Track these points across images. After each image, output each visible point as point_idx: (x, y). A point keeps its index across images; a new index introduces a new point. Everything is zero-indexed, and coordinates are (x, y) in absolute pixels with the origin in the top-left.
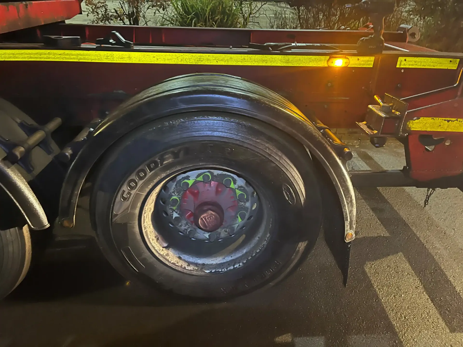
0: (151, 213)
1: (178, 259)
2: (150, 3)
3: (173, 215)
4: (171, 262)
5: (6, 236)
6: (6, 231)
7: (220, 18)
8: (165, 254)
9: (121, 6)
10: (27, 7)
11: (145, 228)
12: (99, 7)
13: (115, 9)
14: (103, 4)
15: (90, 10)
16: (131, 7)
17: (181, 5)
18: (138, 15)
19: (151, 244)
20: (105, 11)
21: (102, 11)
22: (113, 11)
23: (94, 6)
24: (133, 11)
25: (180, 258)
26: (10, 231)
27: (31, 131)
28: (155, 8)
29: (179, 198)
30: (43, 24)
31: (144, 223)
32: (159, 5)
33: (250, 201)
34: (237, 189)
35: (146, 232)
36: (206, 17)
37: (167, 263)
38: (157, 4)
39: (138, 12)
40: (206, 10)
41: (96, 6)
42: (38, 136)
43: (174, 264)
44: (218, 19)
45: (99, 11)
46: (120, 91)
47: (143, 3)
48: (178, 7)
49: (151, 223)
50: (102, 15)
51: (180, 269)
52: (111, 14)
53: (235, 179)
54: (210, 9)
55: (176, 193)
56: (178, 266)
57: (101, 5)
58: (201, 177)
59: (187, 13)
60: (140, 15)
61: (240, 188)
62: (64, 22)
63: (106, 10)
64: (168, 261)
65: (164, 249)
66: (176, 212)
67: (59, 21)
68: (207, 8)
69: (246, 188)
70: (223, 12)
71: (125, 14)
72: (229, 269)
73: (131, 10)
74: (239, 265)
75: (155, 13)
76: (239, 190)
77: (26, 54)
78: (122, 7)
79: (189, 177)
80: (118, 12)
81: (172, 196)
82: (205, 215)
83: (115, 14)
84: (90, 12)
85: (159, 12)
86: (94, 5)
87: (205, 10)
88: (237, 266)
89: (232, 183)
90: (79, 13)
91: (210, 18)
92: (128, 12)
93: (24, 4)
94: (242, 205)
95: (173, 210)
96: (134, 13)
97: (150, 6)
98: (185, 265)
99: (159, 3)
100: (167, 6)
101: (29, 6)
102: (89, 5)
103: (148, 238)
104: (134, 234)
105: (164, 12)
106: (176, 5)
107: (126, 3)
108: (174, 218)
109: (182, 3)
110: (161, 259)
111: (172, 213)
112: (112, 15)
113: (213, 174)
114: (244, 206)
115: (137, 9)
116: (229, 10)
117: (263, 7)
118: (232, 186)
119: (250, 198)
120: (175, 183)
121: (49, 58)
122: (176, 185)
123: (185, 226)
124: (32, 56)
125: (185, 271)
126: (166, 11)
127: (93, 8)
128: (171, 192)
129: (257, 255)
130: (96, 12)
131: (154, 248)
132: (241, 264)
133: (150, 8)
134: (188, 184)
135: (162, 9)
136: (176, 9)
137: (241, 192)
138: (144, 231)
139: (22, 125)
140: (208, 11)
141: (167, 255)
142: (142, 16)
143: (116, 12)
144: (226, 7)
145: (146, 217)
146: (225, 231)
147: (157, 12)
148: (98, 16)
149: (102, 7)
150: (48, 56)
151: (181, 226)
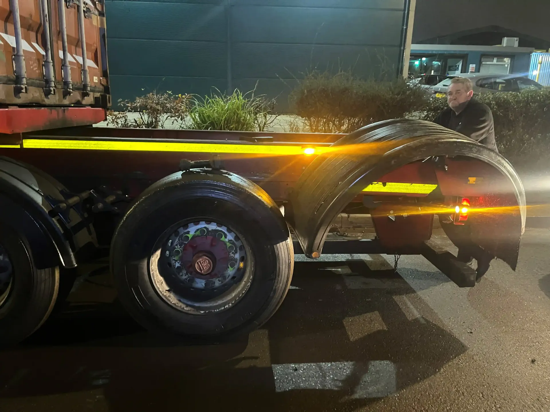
0: (158, 259)
1: (178, 301)
2: (169, 114)
3: (175, 265)
4: (173, 302)
5: (41, 275)
6: (42, 270)
7: (235, 127)
8: (167, 296)
9: (140, 117)
10: (64, 112)
11: (152, 271)
12: (119, 117)
13: (135, 120)
14: (123, 115)
15: (110, 120)
16: (151, 117)
17: (199, 115)
18: (157, 124)
19: (156, 285)
20: (124, 121)
21: (122, 121)
22: (133, 121)
23: (114, 117)
24: (152, 121)
25: (180, 301)
26: (45, 270)
27: (68, 196)
28: (173, 118)
29: (181, 250)
30: (75, 125)
31: (152, 266)
32: (177, 115)
33: (238, 253)
34: (228, 242)
35: (153, 274)
36: (222, 125)
37: (169, 303)
38: (175, 115)
39: (157, 122)
40: (222, 120)
41: (116, 117)
42: (75, 199)
43: (175, 304)
44: (233, 127)
45: (119, 121)
46: (139, 172)
47: (162, 114)
48: (195, 117)
49: (157, 267)
50: (122, 124)
51: (179, 309)
52: (130, 123)
53: (226, 234)
54: (225, 118)
55: (178, 246)
56: (178, 306)
57: (122, 116)
58: (199, 231)
59: (204, 121)
60: (159, 124)
61: (230, 241)
62: (92, 126)
63: (126, 120)
64: (170, 301)
65: (167, 292)
66: (179, 263)
67: (88, 124)
68: (222, 118)
69: (235, 242)
70: (238, 122)
71: (144, 123)
72: (220, 309)
73: (150, 119)
74: (229, 306)
75: (173, 122)
76: (230, 243)
77: (68, 144)
78: (142, 118)
79: (189, 232)
80: (138, 122)
81: (175, 248)
82: (201, 259)
83: (134, 124)
84: (110, 122)
85: (177, 121)
86: (115, 115)
87: (220, 120)
88: (227, 306)
89: (223, 236)
90: (104, 119)
91: (225, 126)
92: (147, 122)
93: (63, 109)
94: (232, 256)
95: (176, 261)
96: (153, 122)
97: (168, 116)
98: (183, 306)
99: (177, 114)
100: (185, 116)
101: (66, 111)
102: (109, 115)
103: (154, 279)
104: (143, 274)
105: (182, 122)
106: (193, 116)
107: (146, 114)
108: (176, 267)
109: (199, 114)
110: (164, 298)
111: (175, 264)
112: (132, 124)
113: (209, 229)
114: (233, 258)
115: (156, 119)
116: (243, 120)
117: (277, 118)
118: (223, 239)
119: (238, 251)
120: (178, 237)
121: (85, 147)
122: (179, 239)
123: (185, 276)
124: (72, 145)
125: (184, 311)
126: (184, 120)
127: (113, 118)
128: (175, 245)
129: (243, 295)
130: (116, 122)
131: (159, 289)
132: (230, 305)
133: (168, 118)
134: (188, 237)
135: (180, 118)
136: (193, 119)
137: (231, 245)
138: (151, 273)
139: (62, 192)
140: (223, 121)
141: (169, 296)
142: (160, 125)
143: (136, 122)
144: (240, 117)
145: (154, 261)
146: (218, 280)
147: (175, 121)
148: (118, 125)
149: (122, 117)
150: (85, 145)
151: (182, 275)
